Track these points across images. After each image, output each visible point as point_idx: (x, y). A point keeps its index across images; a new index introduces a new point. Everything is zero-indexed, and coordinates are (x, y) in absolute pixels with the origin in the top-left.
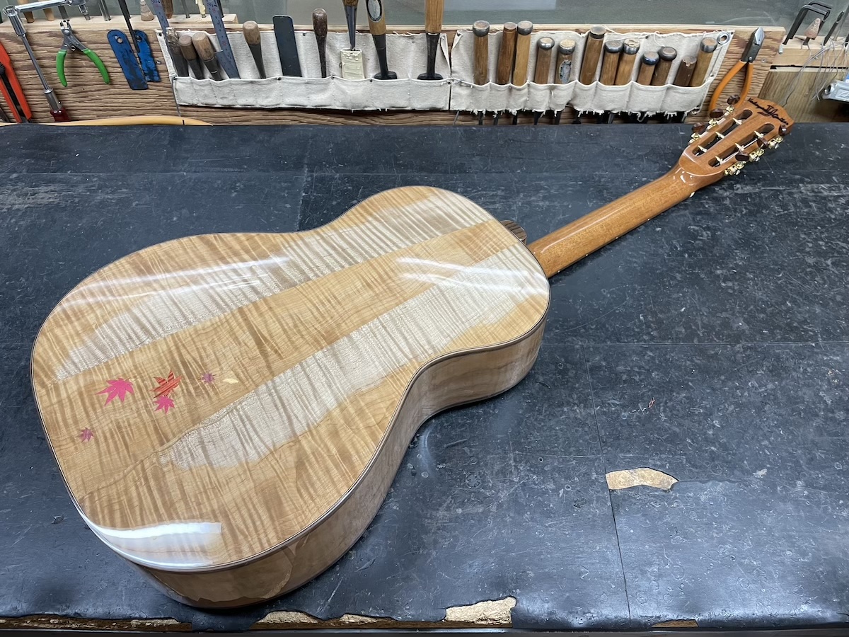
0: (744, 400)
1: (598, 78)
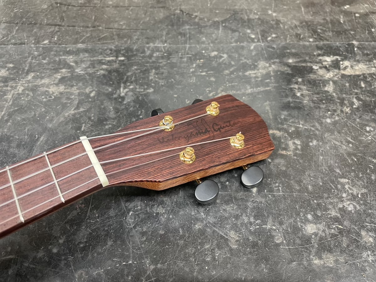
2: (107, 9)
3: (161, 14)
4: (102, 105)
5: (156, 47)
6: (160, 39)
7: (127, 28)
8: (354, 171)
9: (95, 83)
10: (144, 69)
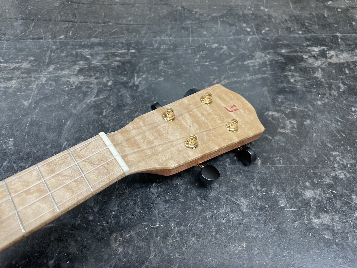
2: (114, 6)
3: (165, 11)
4: (120, 92)
5: (162, 40)
6: (165, 33)
7: (135, 24)
8: (343, 145)
9: (111, 73)
10: (154, 60)
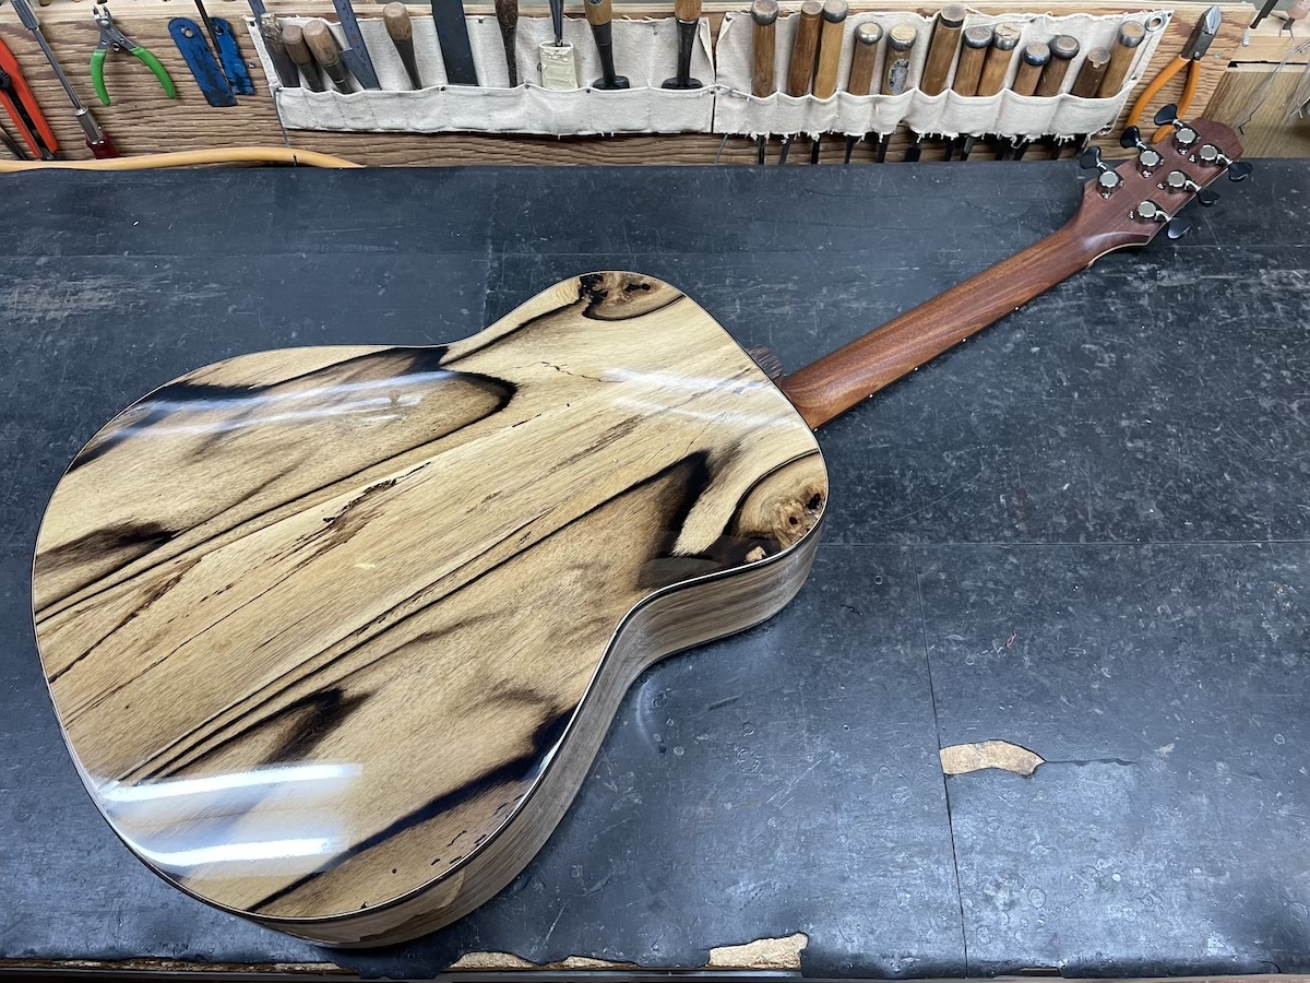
0: (1149, 635)
1: (950, 86)
